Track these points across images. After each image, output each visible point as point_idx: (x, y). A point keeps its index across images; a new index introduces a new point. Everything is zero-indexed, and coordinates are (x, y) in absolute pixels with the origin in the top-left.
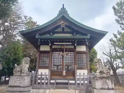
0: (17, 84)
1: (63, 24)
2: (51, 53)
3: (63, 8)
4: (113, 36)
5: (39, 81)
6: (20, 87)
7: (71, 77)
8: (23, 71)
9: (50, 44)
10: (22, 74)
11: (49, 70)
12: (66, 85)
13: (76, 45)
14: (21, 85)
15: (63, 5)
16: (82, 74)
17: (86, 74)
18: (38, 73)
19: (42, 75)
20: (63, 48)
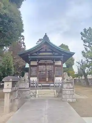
0: (24, 87)
1: (46, 47)
2: (38, 66)
3: (46, 36)
4: (84, 49)
5: (32, 85)
6: (25, 88)
7: (51, 82)
8: (26, 80)
9: (37, 61)
10: (26, 82)
11: (37, 78)
12: (48, 87)
13: (54, 61)
14: (25, 87)
15: (46, 34)
16: (58, 80)
17: (60, 80)
18: (31, 80)
19: (33, 81)
20: (46, 63)
